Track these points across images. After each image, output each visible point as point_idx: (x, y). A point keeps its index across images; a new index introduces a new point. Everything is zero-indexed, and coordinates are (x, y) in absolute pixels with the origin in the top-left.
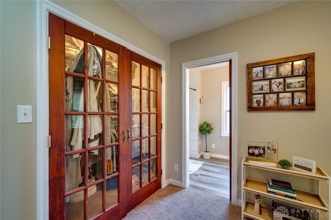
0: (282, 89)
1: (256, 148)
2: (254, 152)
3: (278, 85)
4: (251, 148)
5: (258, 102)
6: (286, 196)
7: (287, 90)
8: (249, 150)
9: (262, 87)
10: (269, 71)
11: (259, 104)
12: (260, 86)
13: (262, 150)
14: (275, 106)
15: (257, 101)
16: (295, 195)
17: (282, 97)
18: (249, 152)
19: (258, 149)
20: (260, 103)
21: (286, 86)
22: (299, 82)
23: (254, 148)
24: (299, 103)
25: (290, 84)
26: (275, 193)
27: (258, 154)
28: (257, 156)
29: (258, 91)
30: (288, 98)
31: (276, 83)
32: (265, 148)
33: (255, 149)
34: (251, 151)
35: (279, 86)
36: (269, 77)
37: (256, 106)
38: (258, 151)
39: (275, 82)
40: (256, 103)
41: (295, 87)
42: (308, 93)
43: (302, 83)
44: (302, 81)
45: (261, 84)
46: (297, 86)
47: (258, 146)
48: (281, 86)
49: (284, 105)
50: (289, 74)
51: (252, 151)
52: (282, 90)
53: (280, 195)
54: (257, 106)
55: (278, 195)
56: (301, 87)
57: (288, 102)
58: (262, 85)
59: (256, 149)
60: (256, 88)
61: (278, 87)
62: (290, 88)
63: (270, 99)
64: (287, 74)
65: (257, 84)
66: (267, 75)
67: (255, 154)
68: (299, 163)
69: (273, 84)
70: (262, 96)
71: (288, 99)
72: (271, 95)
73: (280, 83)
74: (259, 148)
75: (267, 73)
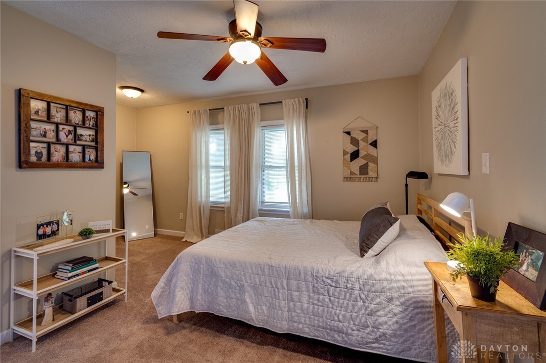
0: (72, 140)
1: (48, 224)
2: (46, 232)
3: (67, 134)
4: (42, 227)
5: (39, 155)
6: (89, 271)
7: (78, 142)
8: (38, 230)
9: (45, 133)
10: (56, 112)
11: (39, 158)
12: (42, 131)
13: (56, 225)
14: (64, 161)
15: (36, 152)
16: (97, 265)
17: (72, 151)
18: (37, 233)
19: (50, 225)
20: (42, 156)
21: (77, 137)
22: (90, 135)
23: (45, 226)
24: (90, 160)
25: (81, 135)
26: (78, 275)
27: (50, 233)
28: (49, 236)
29: (38, 137)
30: (79, 152)
31: (65, 130)
32: (59, 221)
33: (47, 226)
34: (41, 232)
35: (69, 135)
36: (55, 120)
37: (35, 160)
38: (50, 228)
39: (63, 129)
40: (35, 155)
41: (86, 141)
42: (99, 149)
43: (93, 137)
44: (93, 135)
45: (43, 128)
46: (88, 140)
47: (51, 220)
48: (71, 137)
49: (73, 161)
50: (80, 123)
51: (42, 230)
52: (71, 142)
53: (84, 273)
54: (37, 160)
55: (81, 275)
56: (92, 141)
57: (78, 157)
58: (45, 129)
59: (49, 226)
60: (34, 132)
61: (67, 136)
62: (80, 140)
63: (56, 151)
64: (77, 122)
65: (37, 126)
66: (53, 116)
67: (47, 234)
68: (96, 228)
69: (61, 131)
70: (45, 145)
71: (79, 154)
72: (59, 147)
73: (70, 132)
74: (52, 224)
75: (53, 114)
